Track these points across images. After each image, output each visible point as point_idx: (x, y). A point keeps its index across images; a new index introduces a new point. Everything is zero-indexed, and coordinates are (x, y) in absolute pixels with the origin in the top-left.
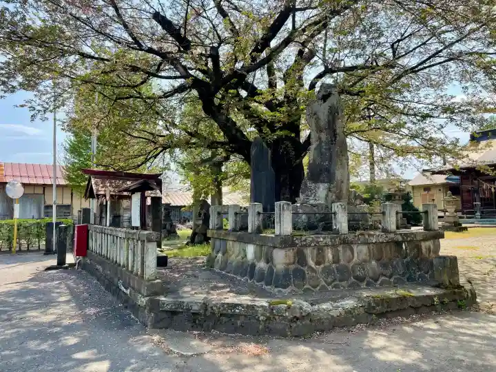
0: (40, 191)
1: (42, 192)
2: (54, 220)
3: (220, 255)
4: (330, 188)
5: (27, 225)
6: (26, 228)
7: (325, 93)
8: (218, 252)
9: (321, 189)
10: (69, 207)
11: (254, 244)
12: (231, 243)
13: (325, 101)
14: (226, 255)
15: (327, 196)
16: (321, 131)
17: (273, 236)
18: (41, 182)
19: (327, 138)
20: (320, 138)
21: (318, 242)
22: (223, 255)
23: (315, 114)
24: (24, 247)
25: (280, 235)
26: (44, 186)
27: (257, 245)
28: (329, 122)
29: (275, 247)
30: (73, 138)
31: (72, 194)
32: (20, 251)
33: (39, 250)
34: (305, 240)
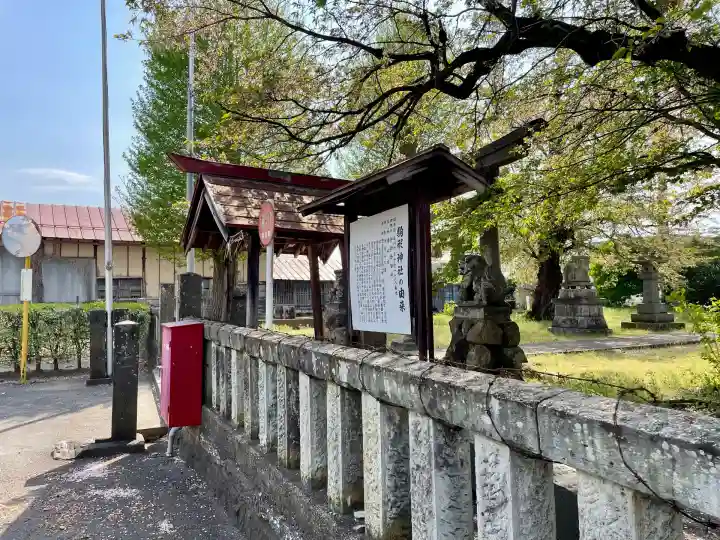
0: (88, 252)
1: (92, 255)
2: (108, 306)
5: (52, 315)
6: (49, 322)
10: (139, 281)
18: (89, 236)
24: (47, 365)
26: (97, 244)
30: (144, 143)
31: (144, 258)
32: (39, 372)
33: (80, 370)
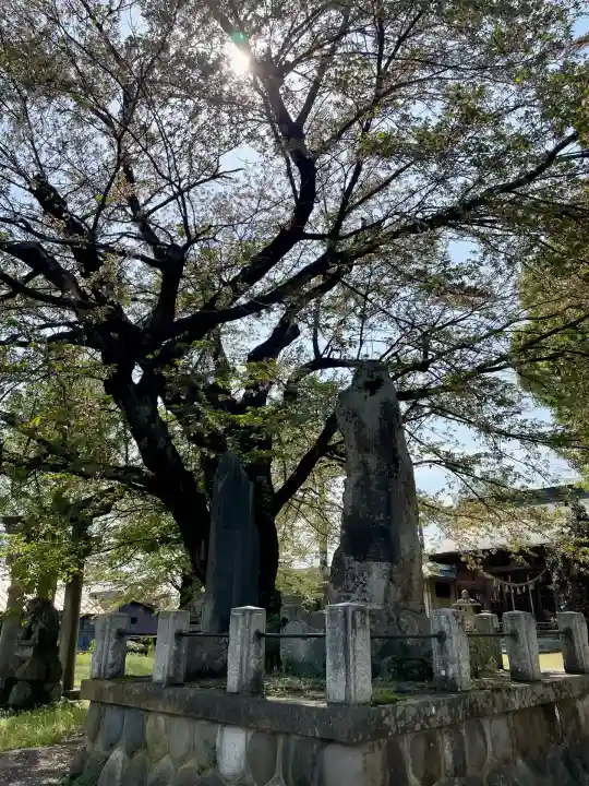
3: (118, 755)
4: (391, 572)
7: (369, 380)
8: (111, 746)
9: (374, 575)
11: (247, 727)
12: (161, 719)
13: (373, 393)
14: (139, 755)
15: (387, 591)
16: (367, 450)
17: (323, 705)
19: (379, 466)
20: (364, 464)
21: (426, 718)
22: (130, 754)
23: (354, 415)
25: (345, 704)
27: (259, 731)
28: (382, 431)
29: (328, 741)
34: (403, 717)
